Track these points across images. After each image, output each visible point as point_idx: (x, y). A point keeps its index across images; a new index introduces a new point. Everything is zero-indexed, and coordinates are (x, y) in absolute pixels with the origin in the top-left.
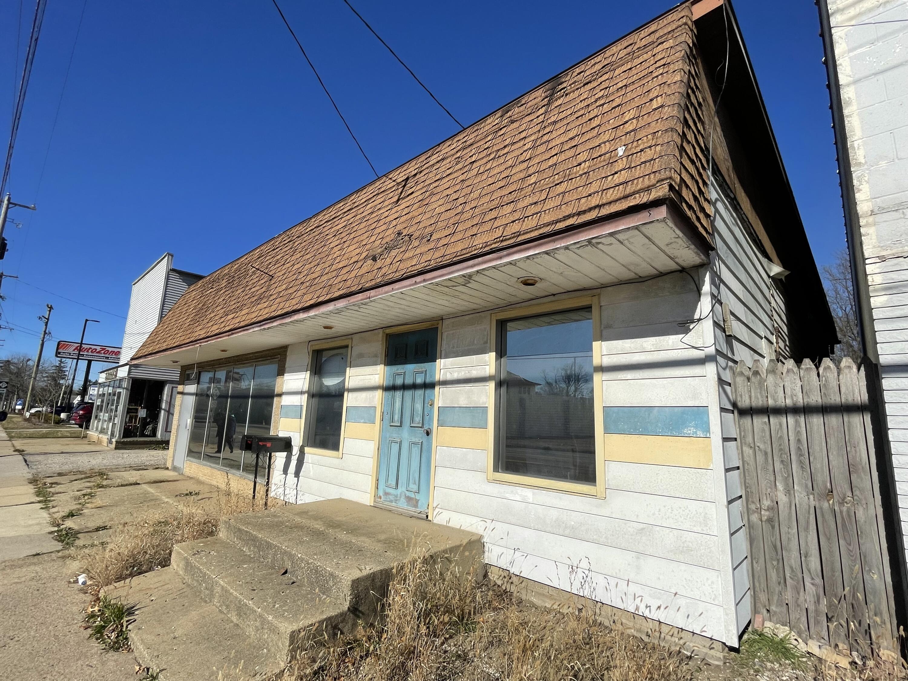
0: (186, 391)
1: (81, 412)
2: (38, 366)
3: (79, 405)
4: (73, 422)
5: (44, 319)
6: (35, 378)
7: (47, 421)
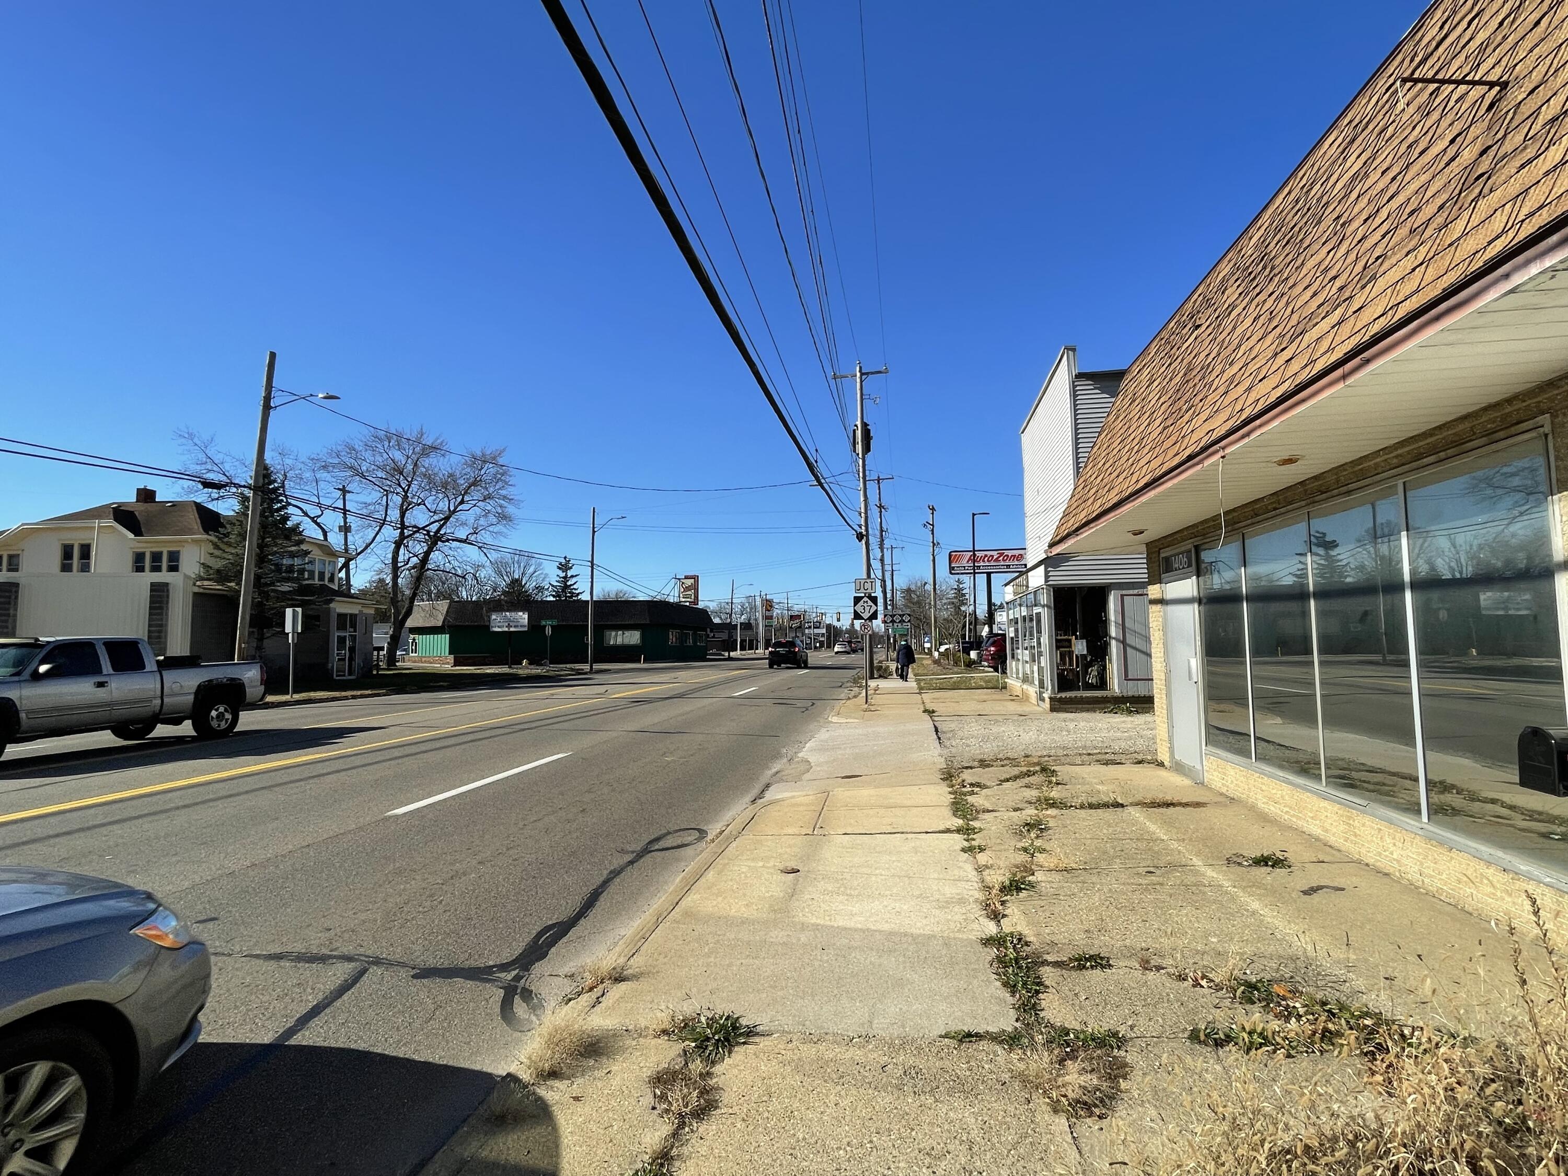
0: (1169, 596)
1: (992, 649)
2: (935, 589)
3: (989, 638)
4: (986, 664)
5: (929, 526)
6: (935, 606)
7: (956, 663)
